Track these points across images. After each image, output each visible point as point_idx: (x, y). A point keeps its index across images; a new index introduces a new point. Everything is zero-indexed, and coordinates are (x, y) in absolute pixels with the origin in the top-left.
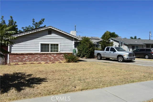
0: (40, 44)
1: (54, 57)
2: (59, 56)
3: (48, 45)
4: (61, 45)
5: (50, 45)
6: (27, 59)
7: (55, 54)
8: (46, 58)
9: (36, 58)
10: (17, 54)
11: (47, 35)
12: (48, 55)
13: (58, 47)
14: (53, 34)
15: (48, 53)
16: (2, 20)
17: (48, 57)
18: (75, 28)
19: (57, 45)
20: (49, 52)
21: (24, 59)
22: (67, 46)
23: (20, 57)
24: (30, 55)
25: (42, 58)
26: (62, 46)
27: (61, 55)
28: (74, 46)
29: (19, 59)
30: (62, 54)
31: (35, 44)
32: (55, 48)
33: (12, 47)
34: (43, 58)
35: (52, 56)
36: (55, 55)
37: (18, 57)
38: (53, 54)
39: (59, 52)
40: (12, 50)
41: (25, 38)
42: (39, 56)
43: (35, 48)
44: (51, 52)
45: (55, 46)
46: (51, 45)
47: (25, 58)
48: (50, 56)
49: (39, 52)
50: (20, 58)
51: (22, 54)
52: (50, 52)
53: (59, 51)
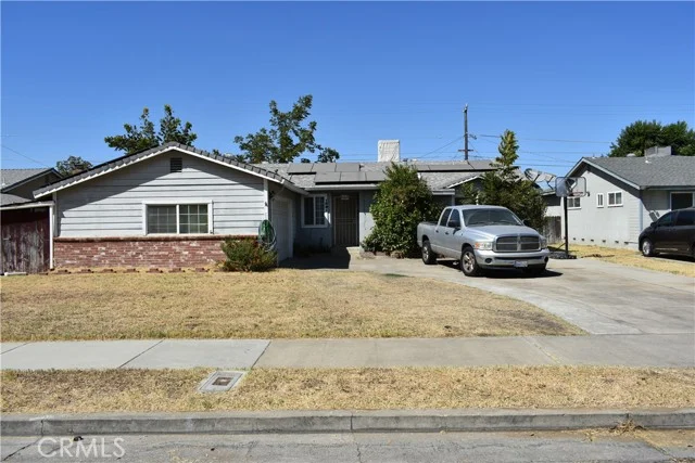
0: (144, 208)
1: (193, 251)
2: (209, 247)
3: (173, 207)
4: (216, 206)
5: (178, 207)
6: (104, 258)
7: (193, 239)
8: (164, 255)
9: (130, 254)
10: (73, 241)
11: (167, 173)
12: (170, 243)
13: (206, 217)
14: (188, 170)
15: (171, 235)
16: (143, 121)
17: (170, 250)
18: (466, 117)
19: (204, 207)
20: (175, 231)
21: (95, 258)
22: (238, 211)
23: (84, 249)
24: (114, 245)
25: (151, 253)
26: (222, 212)
27: (218, 245)
28: (267, 208)
29: (81, 256)
30: (219, 239)
31: (128, 207)
32: (195, 219)
33: (63, 221)
34: (155, 253)
35: (184, 248)
36: (194, 244)
37: (78, 252)
38: (187, 239)
39: (209, 235)
40: (62, 227)
41: (99, 189)
42: (141, 248)
43: (129, 219)
44: (181, 232)
45: (196, 213)
46: (183, 207)
47: (97, 252)
48: (177, 248)
49: (142, 233)
50: (82, 252)
51: (90, 241)
52: (178, 234)
53: (210, 228)
